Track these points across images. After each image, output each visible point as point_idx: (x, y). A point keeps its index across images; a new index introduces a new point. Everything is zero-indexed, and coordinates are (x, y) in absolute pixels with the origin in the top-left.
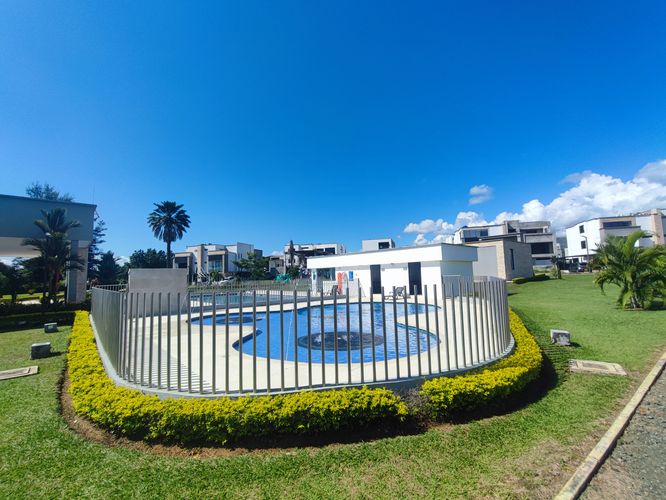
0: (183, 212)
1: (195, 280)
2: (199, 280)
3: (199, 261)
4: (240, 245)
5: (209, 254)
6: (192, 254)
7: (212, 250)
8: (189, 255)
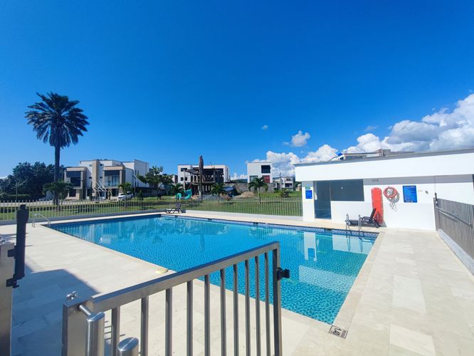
0: (78, 110)
1: (90, 194)
2: (94, 195)
3: (94, 175)
4: (136, 162)
5: (104, 169)
6: (86, 168)
7: (108, 165)
8: (83, 169)
